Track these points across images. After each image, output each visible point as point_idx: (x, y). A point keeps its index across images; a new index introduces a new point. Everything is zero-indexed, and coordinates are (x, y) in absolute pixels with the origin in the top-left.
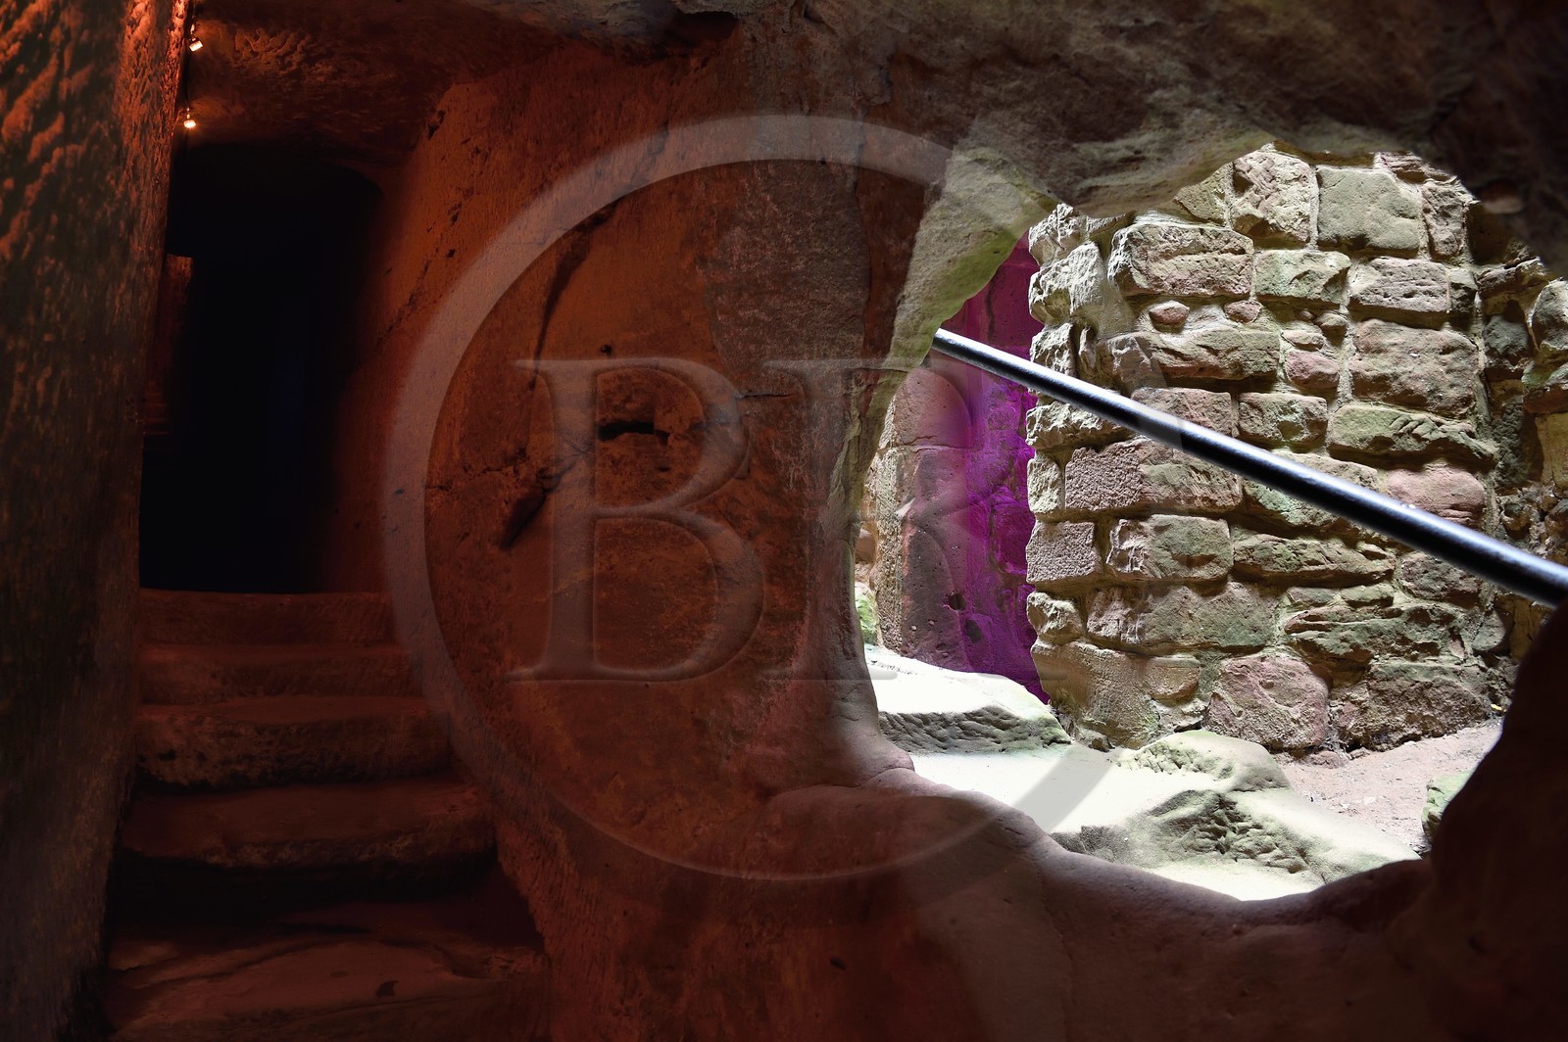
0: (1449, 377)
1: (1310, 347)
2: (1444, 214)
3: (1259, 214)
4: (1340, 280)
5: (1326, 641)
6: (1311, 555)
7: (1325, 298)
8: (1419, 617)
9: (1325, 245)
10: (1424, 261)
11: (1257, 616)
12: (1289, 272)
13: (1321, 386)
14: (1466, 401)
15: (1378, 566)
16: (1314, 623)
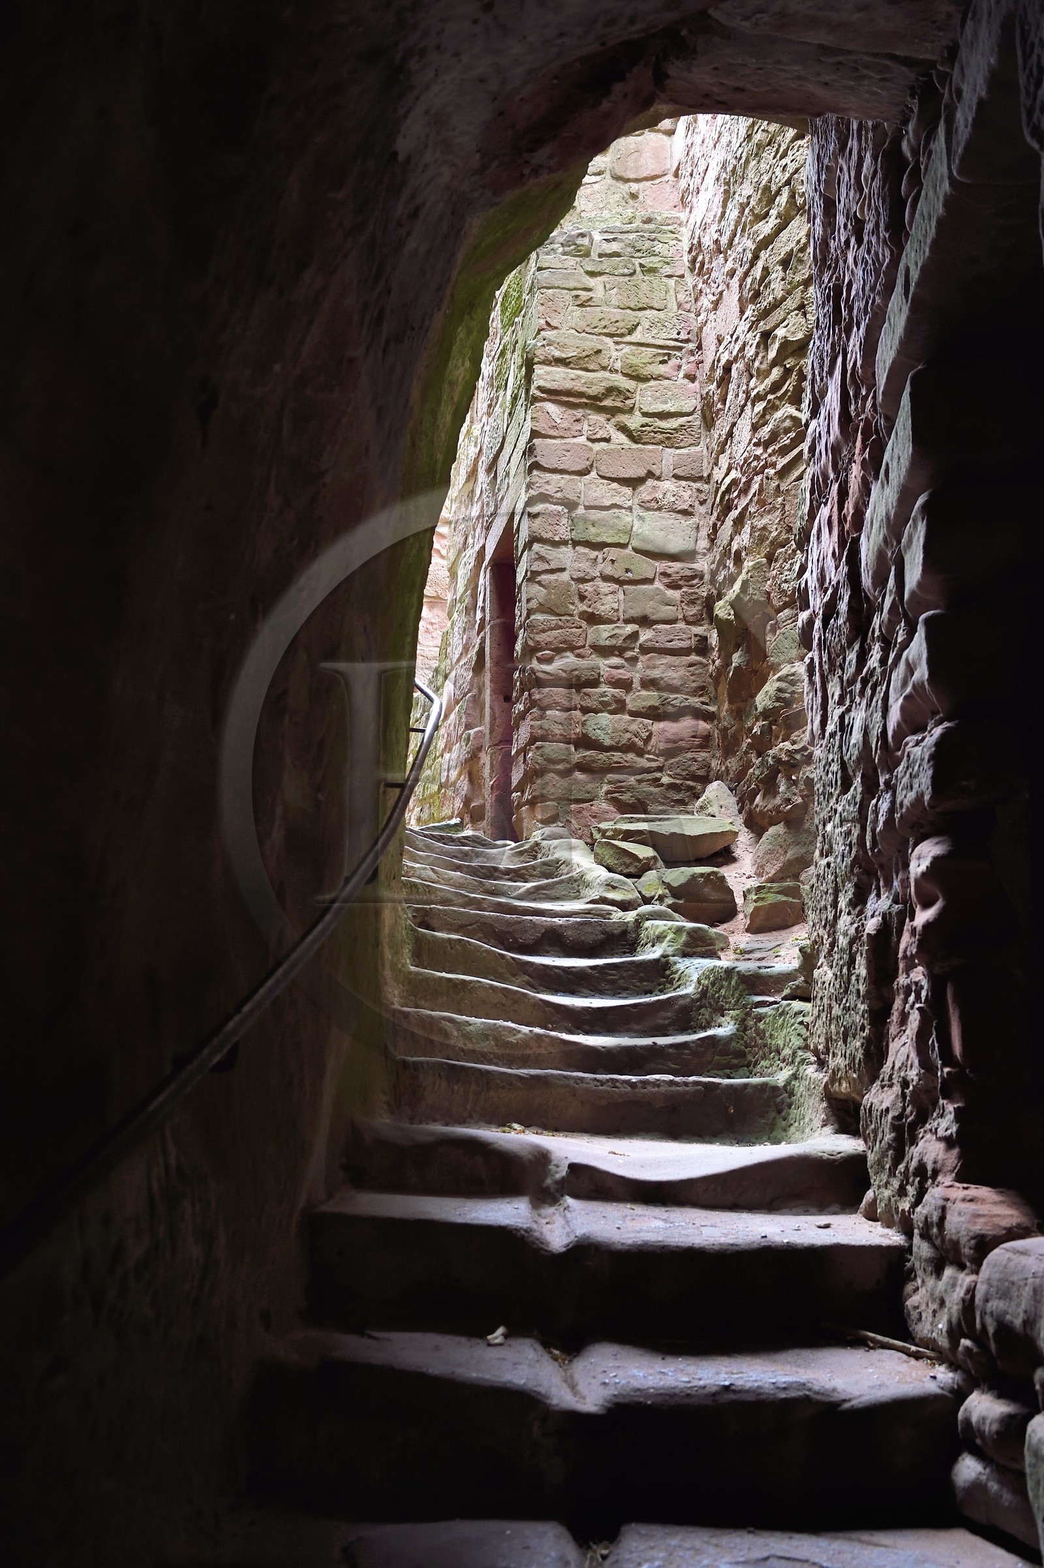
0: (692, 678)
1: (617, 667)
2: (692, 602)
3: (590, 610)
4: (634, 636)
5: (625, 797)
6: (615, 759)
7: (624, 645)
8: (672, 786)
9: (627, 621)
10: (681, 625)
11: (590, 787)
12: (606, 634)
13: (626, 685)
14: (702, 688)
15: (654, 764)
16: (619, 790)
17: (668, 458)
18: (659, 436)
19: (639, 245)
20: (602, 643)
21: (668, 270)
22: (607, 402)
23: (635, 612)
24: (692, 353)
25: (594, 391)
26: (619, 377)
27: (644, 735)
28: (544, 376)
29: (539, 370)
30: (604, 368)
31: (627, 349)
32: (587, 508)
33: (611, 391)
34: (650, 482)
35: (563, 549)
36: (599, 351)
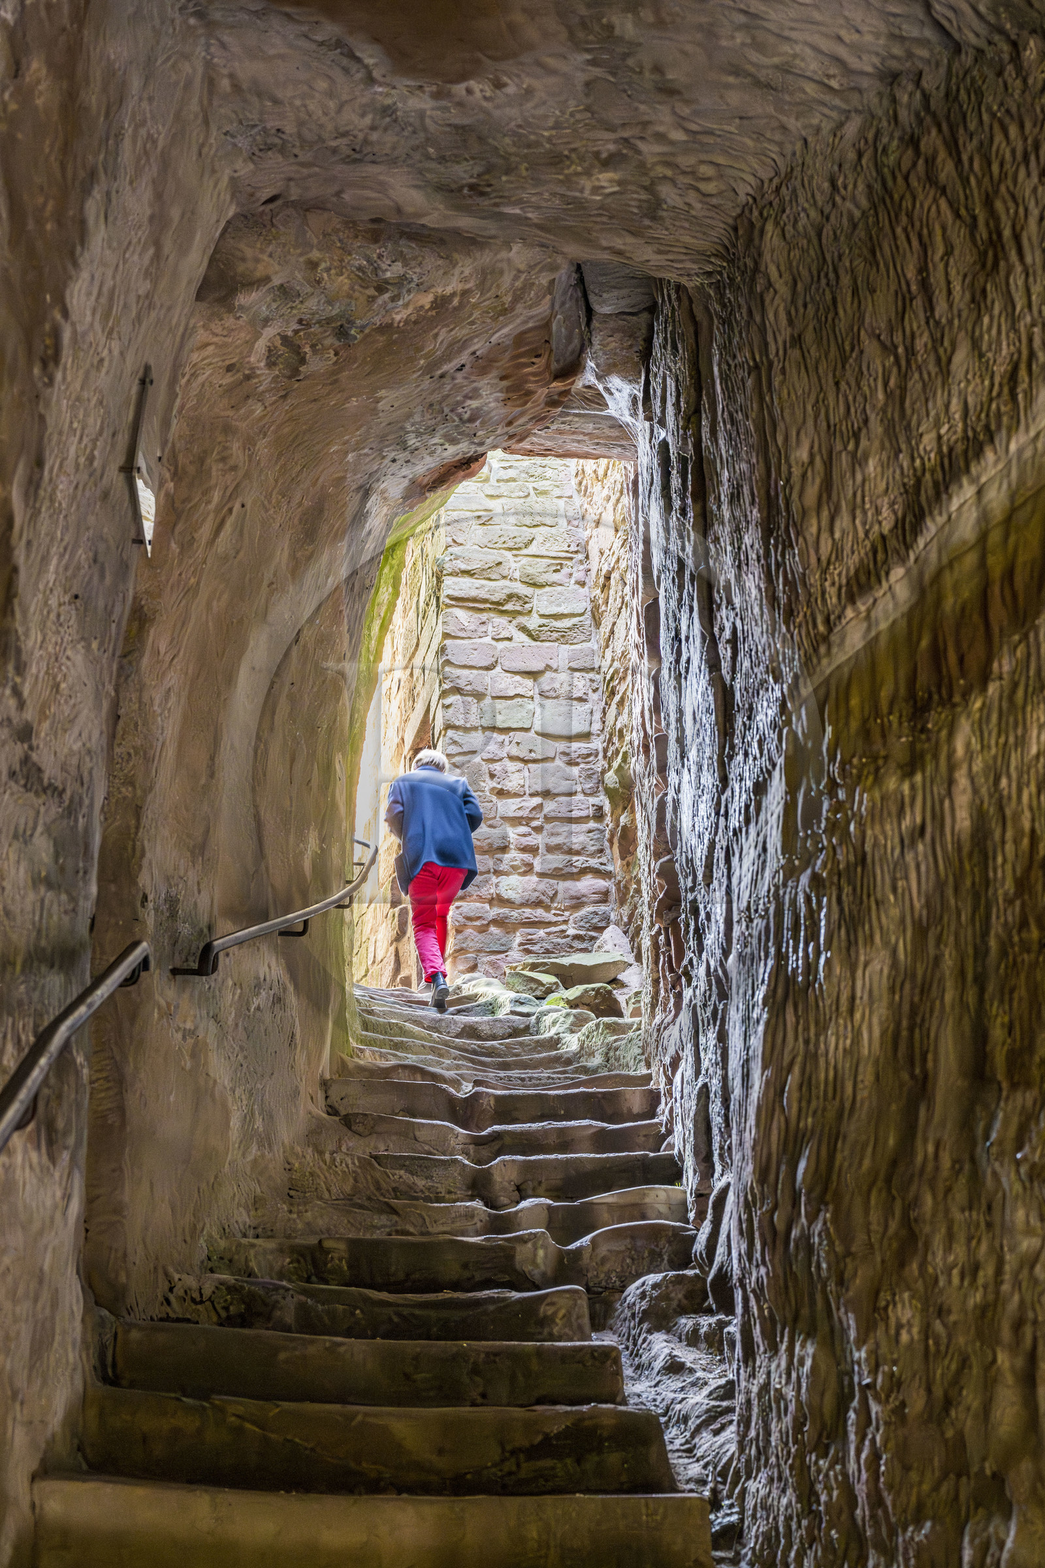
0: (591, 842)
1: (524, 835)
2: (589, 777)
3: (499, 786)
4: (540, 807)
6: (526, 915)
7: (532, 816)
8: (577, 937)
9: (532, 795)
10: (580, 797)
11: (505, 939)
12: (514, 807)
13: (532, 850)
15: (560, 919)
16: (531, 942)
17: (562, 654)
18: (555, 635)
19: (532, 472)
20: (511, 814)
21: (557, 492)
22: (509, 607)
23: (539, 788)
24: (581, 562)
25: (496, 597)
26: (519, 584)
27: (551, 893)
28: (453, 586)
29: (448, 581)
30: (504, 577)
31: (525, 560)
32: (494, 698)
33: (510, 596)
34: (548, 674)
35: (473, 734)
36: (500, 563)
